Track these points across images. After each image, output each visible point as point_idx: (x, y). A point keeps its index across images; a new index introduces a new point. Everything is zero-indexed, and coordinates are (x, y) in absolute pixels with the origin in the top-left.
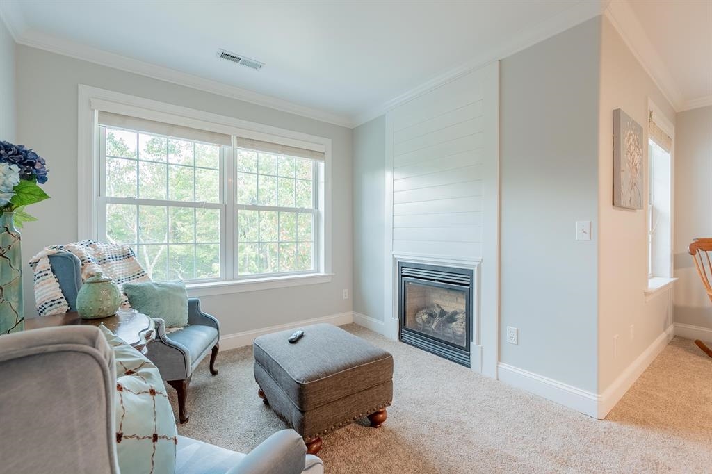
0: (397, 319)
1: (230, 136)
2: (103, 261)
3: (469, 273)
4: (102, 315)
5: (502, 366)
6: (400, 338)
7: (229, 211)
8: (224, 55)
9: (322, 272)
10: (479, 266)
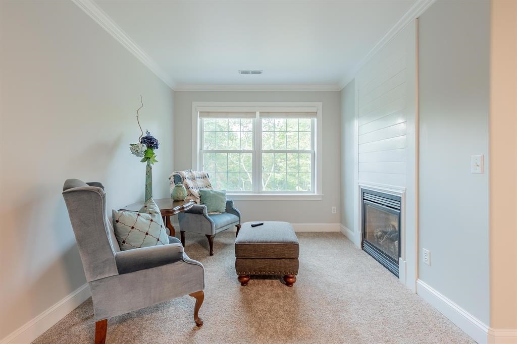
0: (361, 232)
1: (255, 112)
2: (193, 179)
3: (399, 200)
4: (178, 199)
5: (420, 282)
6: (363, 247)
7: (257, 154)
8: (242, 73)
9: (316, 194)
10: (405, 194)
